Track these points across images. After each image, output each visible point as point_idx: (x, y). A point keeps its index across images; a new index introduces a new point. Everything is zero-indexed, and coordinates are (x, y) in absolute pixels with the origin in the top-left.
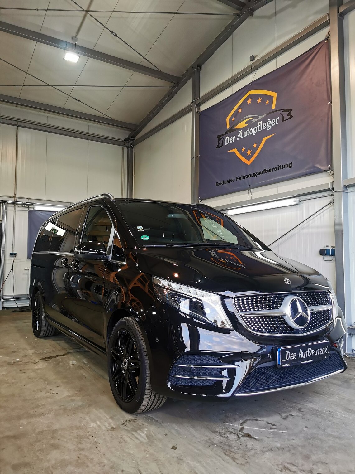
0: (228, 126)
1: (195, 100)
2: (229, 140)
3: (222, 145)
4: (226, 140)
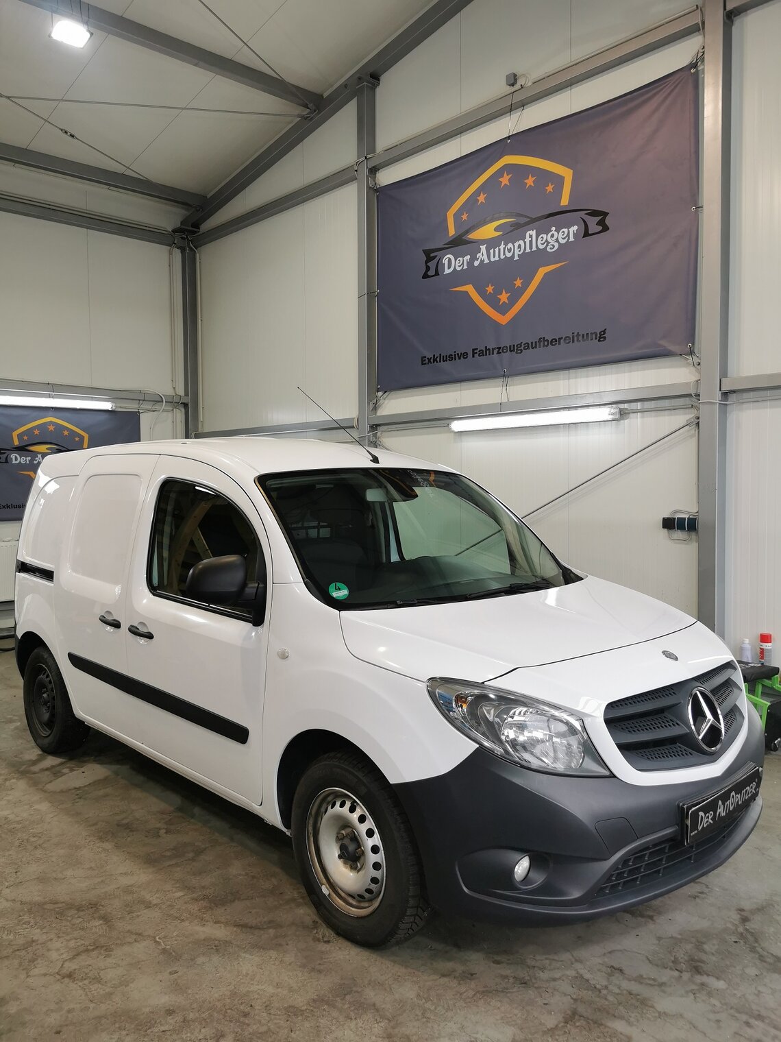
0: (452, 232)
1: (366, 158)
2: (452, 263)
3: (437, 274)
4: (446, 262)
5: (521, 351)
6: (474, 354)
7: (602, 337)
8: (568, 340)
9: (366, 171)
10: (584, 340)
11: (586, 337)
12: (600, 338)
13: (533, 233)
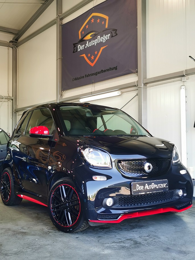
0: (80, 38)
1: (58, 15)
2: (80, 47)
3: (76, 51)
4: (78, 47)
5: (97, 74)
6: (85, 76)
8: (108, 70)
10: (112, 70)
12: (116, 69)
13: (99, 37)
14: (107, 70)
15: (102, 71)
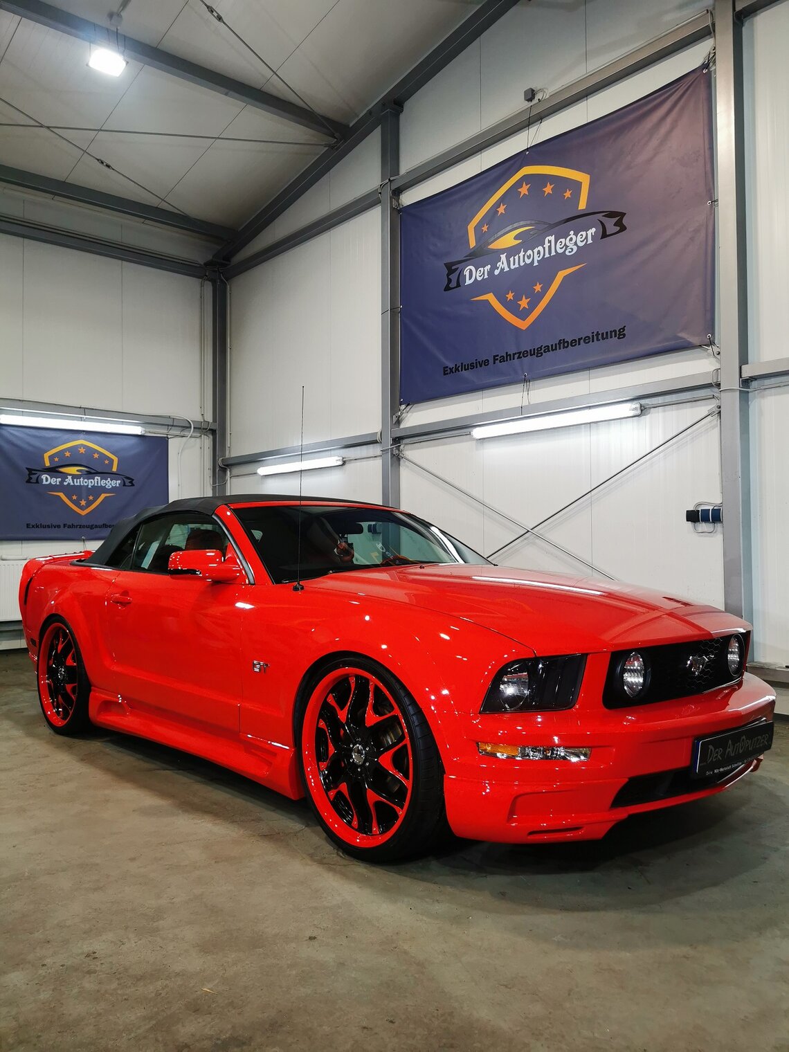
0: (472, 244)
1: (389, 180)
3: (458, 285)
4: (467, 273)
5: (542, 354)
6: (495, 360)
7: (621, 334)
8: (587, 340)
9: (389, 193)
10: (603, 339)
11: (605, 336)
12: (619, 335)
13: (552, 238)
14: (582, 341)
15: (563, 344)
